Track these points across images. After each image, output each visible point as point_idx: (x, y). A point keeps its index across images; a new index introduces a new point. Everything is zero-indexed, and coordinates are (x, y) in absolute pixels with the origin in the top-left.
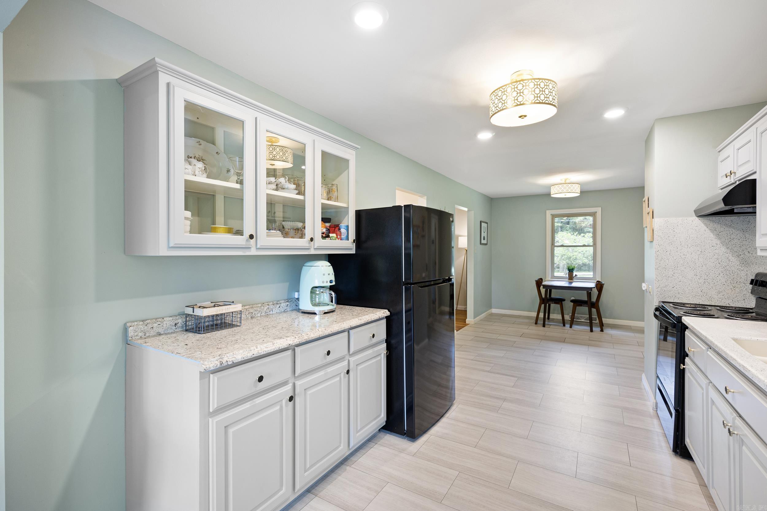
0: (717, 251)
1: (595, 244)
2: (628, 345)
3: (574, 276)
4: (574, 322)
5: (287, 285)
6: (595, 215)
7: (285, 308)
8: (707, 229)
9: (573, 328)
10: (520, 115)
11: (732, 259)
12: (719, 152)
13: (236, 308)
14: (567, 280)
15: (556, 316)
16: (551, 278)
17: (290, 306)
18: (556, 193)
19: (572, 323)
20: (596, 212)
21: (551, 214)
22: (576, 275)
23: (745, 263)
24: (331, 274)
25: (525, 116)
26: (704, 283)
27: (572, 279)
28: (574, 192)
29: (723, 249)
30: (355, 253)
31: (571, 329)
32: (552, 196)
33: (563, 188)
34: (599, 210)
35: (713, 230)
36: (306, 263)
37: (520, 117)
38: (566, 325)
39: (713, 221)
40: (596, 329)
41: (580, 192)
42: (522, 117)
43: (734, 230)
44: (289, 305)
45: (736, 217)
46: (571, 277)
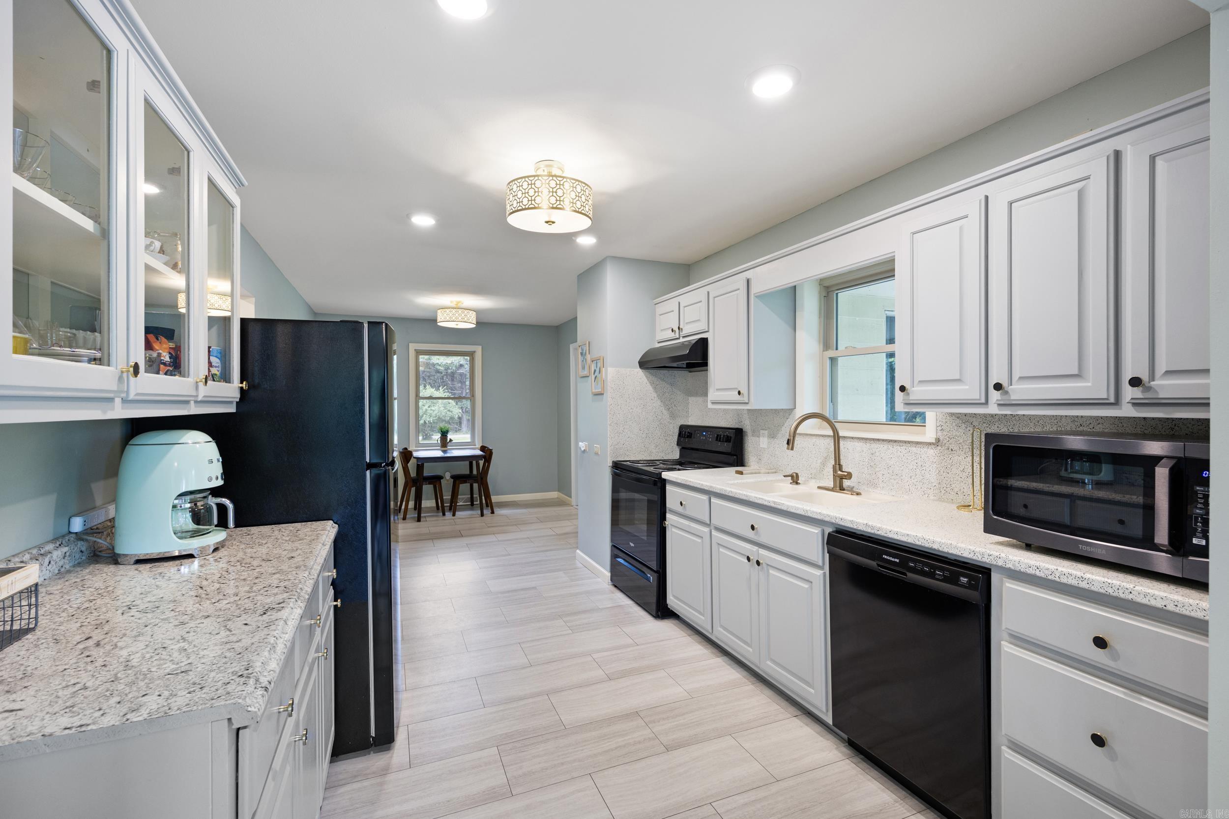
0: (654, 405)
1: (473, 396)
2: (526, 524)
3: (448, 441)
4: (457, 507)
5: (51, 500)
6: (472, 356)
7: (61, 563)
8: (648, 382)
9: (456, 515)
10: (547, 220)
11: (665, 412)
12: (655, 304)
13: (27, 577)
14: (439, 448)
15: (428, 503)
16: (416, 447)
17: (69, 556)
18: (445, 321)
19: (453, 509)
20: (474, 352)
21: (415, 350)
22: (451, 440)
23: (673, 416)
24: (215, 461)
25: (553, 222)
26: (646, 438)
27: (446, 446)
28: (468, 323)
29: (659, 403)
30: (235, 411)
31: (454, 517)
32: (438, 324)
33: (457, 315)
34: (478, 350)
35: (652, 383)
36: (132, 441)
37: (547, 222)
38: (446, 514)
39: (652, 374)
40: (487, 512)
41: (477, 323)
42: (549, 223)
43: (665, 384)
44: (68, 554)
45: (667, 371)
46: (444, 442)
